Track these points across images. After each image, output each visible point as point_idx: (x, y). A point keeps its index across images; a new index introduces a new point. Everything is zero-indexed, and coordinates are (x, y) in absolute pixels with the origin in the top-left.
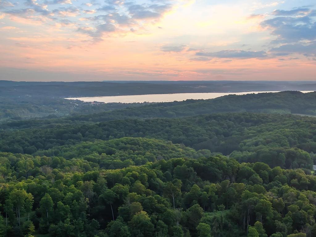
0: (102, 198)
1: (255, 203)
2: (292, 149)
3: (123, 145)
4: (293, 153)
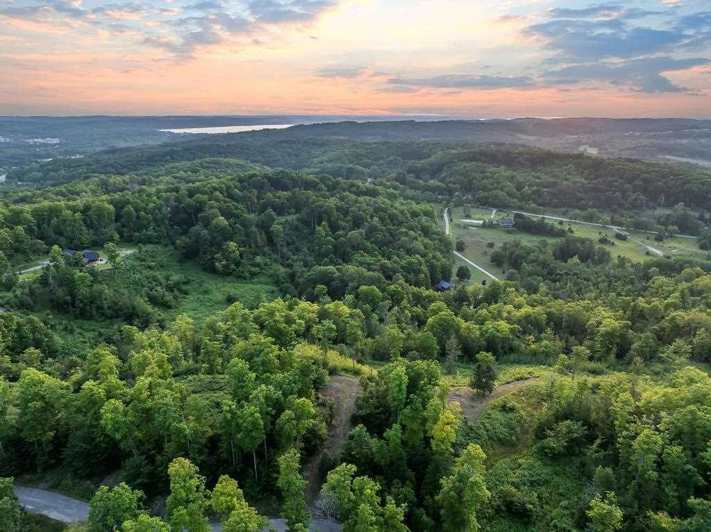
1: (321, 207)
2: (351, 165)
3: (207, 165)
4: (352, 168)
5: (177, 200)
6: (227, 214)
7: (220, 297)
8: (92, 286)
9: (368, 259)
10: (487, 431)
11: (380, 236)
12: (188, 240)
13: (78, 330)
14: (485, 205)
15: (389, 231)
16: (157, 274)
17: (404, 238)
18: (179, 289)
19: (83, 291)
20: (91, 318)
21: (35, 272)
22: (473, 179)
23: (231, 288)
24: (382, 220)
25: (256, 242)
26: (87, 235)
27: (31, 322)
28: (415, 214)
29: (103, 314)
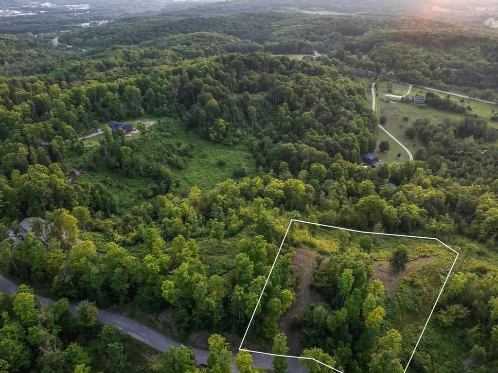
0: (186, 88)
1: (283, 89)
2: (302, 41)
3: (196, 38)
4: (303, 43)
6: (217, 96)
7: (213, 161)
9: (317, 136)
10: (399, 302)
11: (325, 115)
12: (190, 115)
14: (404, 81)
15: (332, 110)
17: (343, 118)
20: (132, 177)
22: (396, 59)
24: (327, 99)
25: (237, 118)
26: (123, 109)
28: (350, 92)
29: (140, 175)
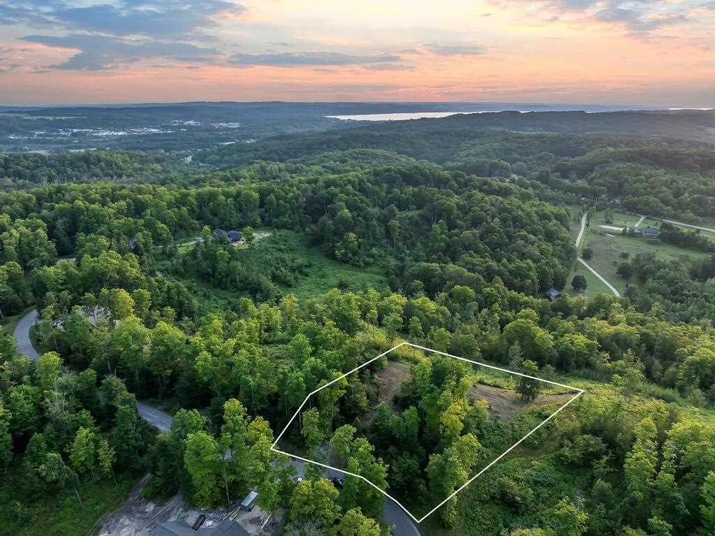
0: (317, 198)
1: (442, 205)
2: (496, 161)
3: (355, 155)
5: (314, 191)
6: (351, 207)
7: (334, 281)
8: (229, 262)
9: (476, 260)
11: (495, 237)
12: (316, 228)
13: (214, 297)
14: (632, 211)
15: (507, 233)
16: (286, 256)
17: (520, 242)
18: (300, 270)
19: (222, 266)
20: (225, 289)
21: (188, 246)
22: (625, 182)
23: (345, 274)
24: (504, 220)
25: (374, 234)
26: (236, 218)
27: (177, 287)
28: (544, 217)
29: (235, 287)
